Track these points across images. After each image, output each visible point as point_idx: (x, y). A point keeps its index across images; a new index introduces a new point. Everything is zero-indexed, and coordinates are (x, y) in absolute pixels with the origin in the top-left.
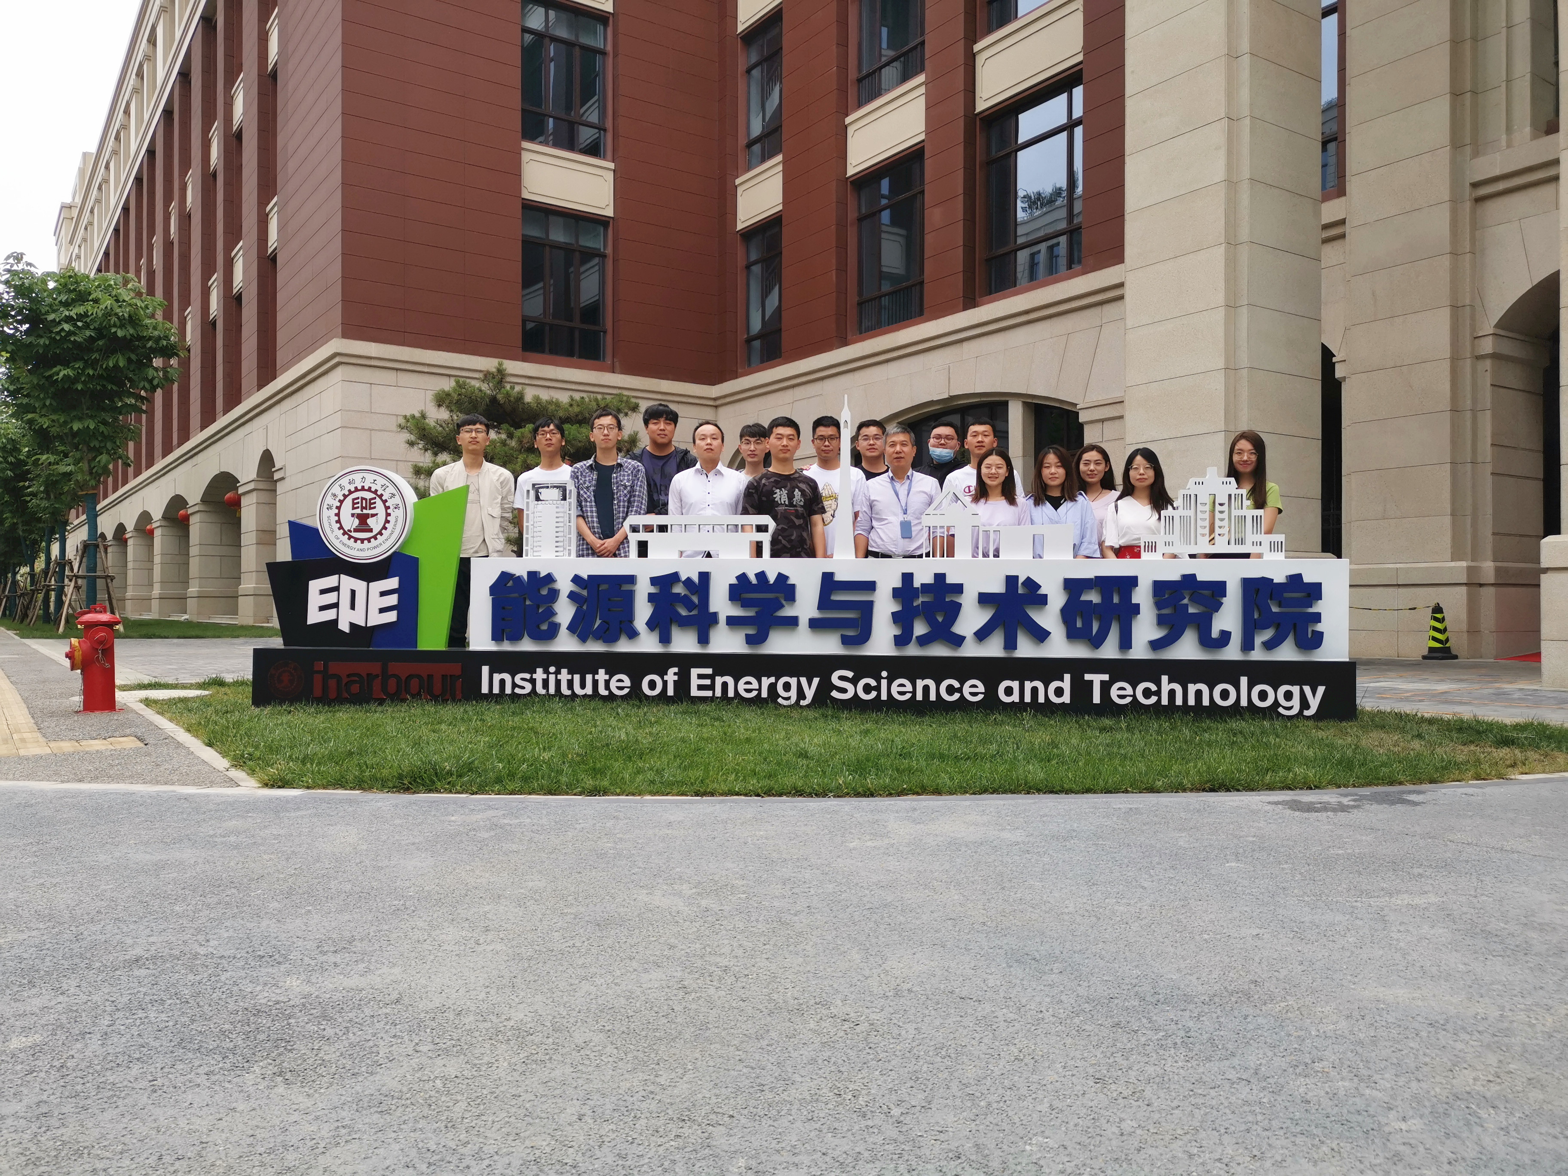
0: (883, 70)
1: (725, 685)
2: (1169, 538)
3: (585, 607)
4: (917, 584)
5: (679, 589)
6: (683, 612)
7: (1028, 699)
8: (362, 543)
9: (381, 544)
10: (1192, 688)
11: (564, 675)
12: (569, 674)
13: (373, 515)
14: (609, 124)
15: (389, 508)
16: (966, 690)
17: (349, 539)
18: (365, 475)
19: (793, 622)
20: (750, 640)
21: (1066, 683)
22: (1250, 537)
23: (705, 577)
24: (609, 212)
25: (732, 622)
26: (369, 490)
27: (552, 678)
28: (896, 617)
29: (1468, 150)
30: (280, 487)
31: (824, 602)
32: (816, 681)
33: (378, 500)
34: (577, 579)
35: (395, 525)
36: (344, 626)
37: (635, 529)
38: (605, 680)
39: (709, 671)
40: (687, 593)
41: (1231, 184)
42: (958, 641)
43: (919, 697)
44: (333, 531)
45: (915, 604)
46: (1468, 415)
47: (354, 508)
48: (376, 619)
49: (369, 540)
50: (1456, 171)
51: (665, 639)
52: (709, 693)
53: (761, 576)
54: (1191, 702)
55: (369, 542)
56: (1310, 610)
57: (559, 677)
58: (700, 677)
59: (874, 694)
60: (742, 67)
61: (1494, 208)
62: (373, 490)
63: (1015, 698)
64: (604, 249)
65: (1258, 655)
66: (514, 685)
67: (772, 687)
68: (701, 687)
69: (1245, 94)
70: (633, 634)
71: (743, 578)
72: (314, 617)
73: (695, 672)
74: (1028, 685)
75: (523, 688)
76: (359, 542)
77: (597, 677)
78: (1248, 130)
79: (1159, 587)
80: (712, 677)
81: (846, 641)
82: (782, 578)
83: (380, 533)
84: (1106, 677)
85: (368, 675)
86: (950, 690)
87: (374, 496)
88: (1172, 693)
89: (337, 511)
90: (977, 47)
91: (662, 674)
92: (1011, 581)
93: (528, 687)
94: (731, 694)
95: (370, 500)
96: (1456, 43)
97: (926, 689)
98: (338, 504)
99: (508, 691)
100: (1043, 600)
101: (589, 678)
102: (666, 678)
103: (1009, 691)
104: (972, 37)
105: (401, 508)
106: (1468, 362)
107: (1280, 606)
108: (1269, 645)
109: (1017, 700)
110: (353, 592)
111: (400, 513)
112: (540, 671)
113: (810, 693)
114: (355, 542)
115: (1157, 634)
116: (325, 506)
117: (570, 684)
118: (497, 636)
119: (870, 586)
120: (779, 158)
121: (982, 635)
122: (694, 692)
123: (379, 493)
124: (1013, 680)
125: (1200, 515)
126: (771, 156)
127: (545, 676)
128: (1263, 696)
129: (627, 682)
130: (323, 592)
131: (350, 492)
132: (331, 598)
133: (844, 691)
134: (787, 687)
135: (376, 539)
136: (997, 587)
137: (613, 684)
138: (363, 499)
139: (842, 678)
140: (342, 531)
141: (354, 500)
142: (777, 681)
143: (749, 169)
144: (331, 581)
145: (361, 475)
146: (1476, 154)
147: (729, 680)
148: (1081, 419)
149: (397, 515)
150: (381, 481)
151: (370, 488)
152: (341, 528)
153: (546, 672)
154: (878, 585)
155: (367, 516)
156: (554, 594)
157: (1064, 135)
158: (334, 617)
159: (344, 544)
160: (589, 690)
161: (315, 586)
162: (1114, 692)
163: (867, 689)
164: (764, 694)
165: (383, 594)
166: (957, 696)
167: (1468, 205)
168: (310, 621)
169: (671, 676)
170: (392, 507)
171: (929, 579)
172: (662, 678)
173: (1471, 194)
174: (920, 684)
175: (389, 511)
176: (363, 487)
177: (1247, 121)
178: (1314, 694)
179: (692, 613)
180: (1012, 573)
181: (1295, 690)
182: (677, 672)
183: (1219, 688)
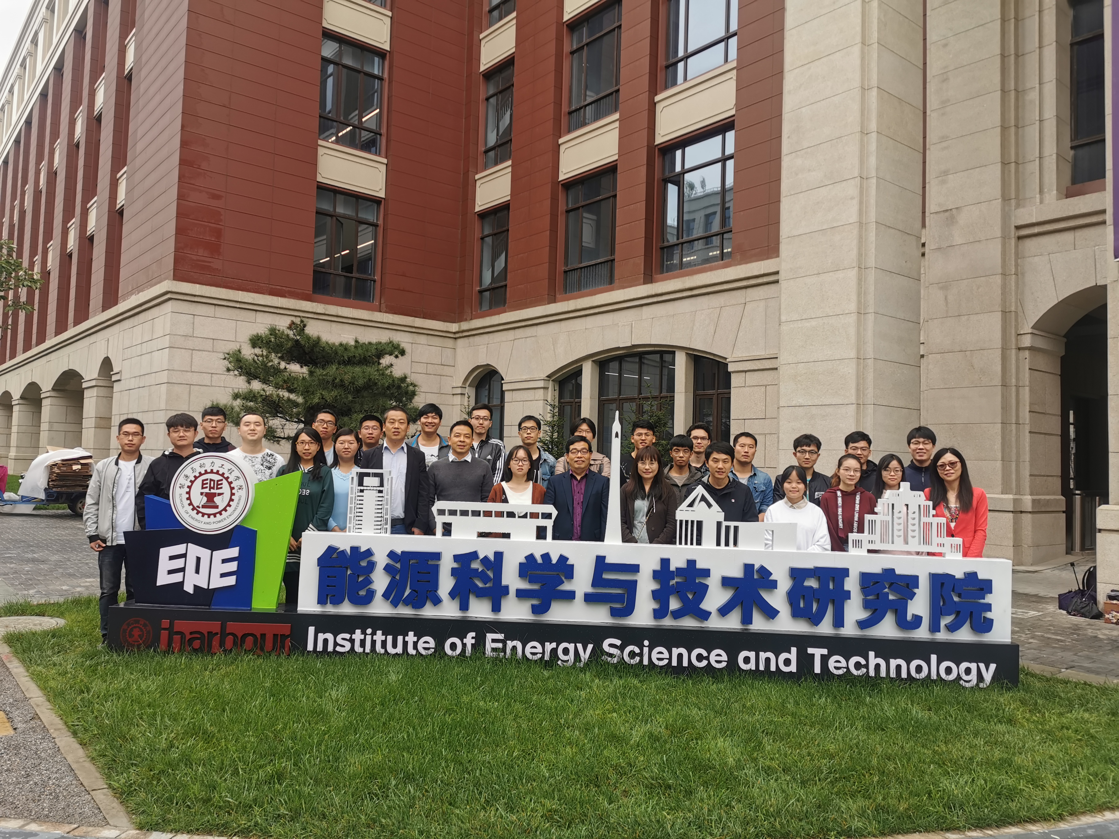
0: (587, 108)
1: (514, 649)
2: (871, 537)
3: (398, 577)
4: (672, 568)
5: (475, 565)
7: (762, 668)
8: (209, 517)
9: (225, 519)
10: (894, 663)
11: (379, 637)
12: (383, 635)
13: (220, 494)
14: (384, 131)
16: (713, 658)
17: (197, 513)
18: (215, 460)
19: (570, 596)
20: (536, 610)
21: (793, 654)
22: (936, 540)
23: (499, 556)
24: (382, 194)
25: (521, 594)
26: (217, 473)
27: (369, 638)
28: (655, 595)
29: (1013, 202)
30: (116, 387)
31: (597, 581)
32: (590, 647)
33: (224, 482)
34: (392, 555)
35: (238, 503)
36: (189, 588)
37: (441, 512)
38: (414, 642)
39: (500, 636)
40: (484, 568)
41: (862, 225)
42: (705, 615)
43: (674, 663)
44: (183, 507)
45: (671, 584)
46: (1014, 389)
47: (203, 488)
48: (217, 583)
49: (215, 515)
50: (1005, 217)
51: (464, 607)
52: (501, 655)
53: (546, 557)
54: (893, 674)
55: (215, 516)
56: (982, 601)
57: (375, 638)
58: (494, 641)
59: (637, 659)
60: (482, 96)
61: (1030, 244)
62: (220, 473)
63: (752, 666)
64: (377, 221)
65: (942, 636)
66: (336, 644)
67: (554, 651)
68: (494, 650)
69: (873, 161)
70: (437, 601)
71: (530, 558)
72: (163, 579)
73: (490, 636)
74: (763, 655)
75: (343, 646)
76: (206, 516)
77: (407, 639)
78: (874, 187)
79: (865, 578)
80: (504, 642)
81: (614, 613)
82: (563, 559)
83: (225, 509)
84: (825, 651)
86: (700, 658)
87: (221, 478)
88: (878, 666)
89: (188, 490)
90: (657, 98)
91: (462, 637)
92: (748, 568)
93: (348, 646)
94: (519, 656)
95: (218, 481)
96: (1004, 128)
97: (680, 656)
98: (190, 484)
99: (330, 648)
100: (773, 585)
101: (400, 639)
102: (465, 641)
103: (747, 660)
104: (654, 90)
105: (244, 490)
106: (1014, 352)
107: (959, 597)
108: (952, 628)
109: (753, 668)
110: (198, 559)
111: (243, 493)
112: (358, 632)
113: (585, 657)
114: (203, 516)
115: (863, 615)
116: (178, 485)
117: (384, 644)
118: (322, 601)
119: (635, 568)
120: (509, 163)
121: (724, 611)
122: (489, 654)
123: (226, 476)
124: (750, 651)
125: (896, 521)
126: (503, 161)
127: (362, 637)
128: (949, 671)
129: (432, 643)
130: (172, 558)
131: (201, 474)
132: (179, 563)
133: (613, 656)
134: (566, 651)
135: (221, 514)
136: (737, 572)
137: (421, 645)
138: (211, 480)
139: (611, 645)
140: (191, 507)
141: (203, 481)
142: (558, 646)
143: (485, 168)
144: (179, 549)
145: (211, 460)
146: (1018, 206)
147: (518, 644)
148: (730, 369)
150: (228, 466)
151: (218, 471)
153: (364, 633)
154: (641, 568)
155: (214, 495)
156: (372, 566)
157: (719, 165)
158: (181, 580)
159: (193, 518)
160: (399, 650)
161: (165, 553)
162: (831, 664)
163: (632, 655)
164: (547, 657)
165: (224, 561)
166: (704, 663)
167: (1013, 242)
168: (159, 583)
169: (470, 639)
170: (236, 488)
171: (683, 564)
172: (462, 641)
173: (1015, 234)
174: (675, 651)
175: (233, 491)
176: (212, 470)
177: (874, 181)
178: (987, 670)
179: (487, 585)
180: (749, 562)
181: (973, 666)
182: (474, 636)
183: (915, 663)
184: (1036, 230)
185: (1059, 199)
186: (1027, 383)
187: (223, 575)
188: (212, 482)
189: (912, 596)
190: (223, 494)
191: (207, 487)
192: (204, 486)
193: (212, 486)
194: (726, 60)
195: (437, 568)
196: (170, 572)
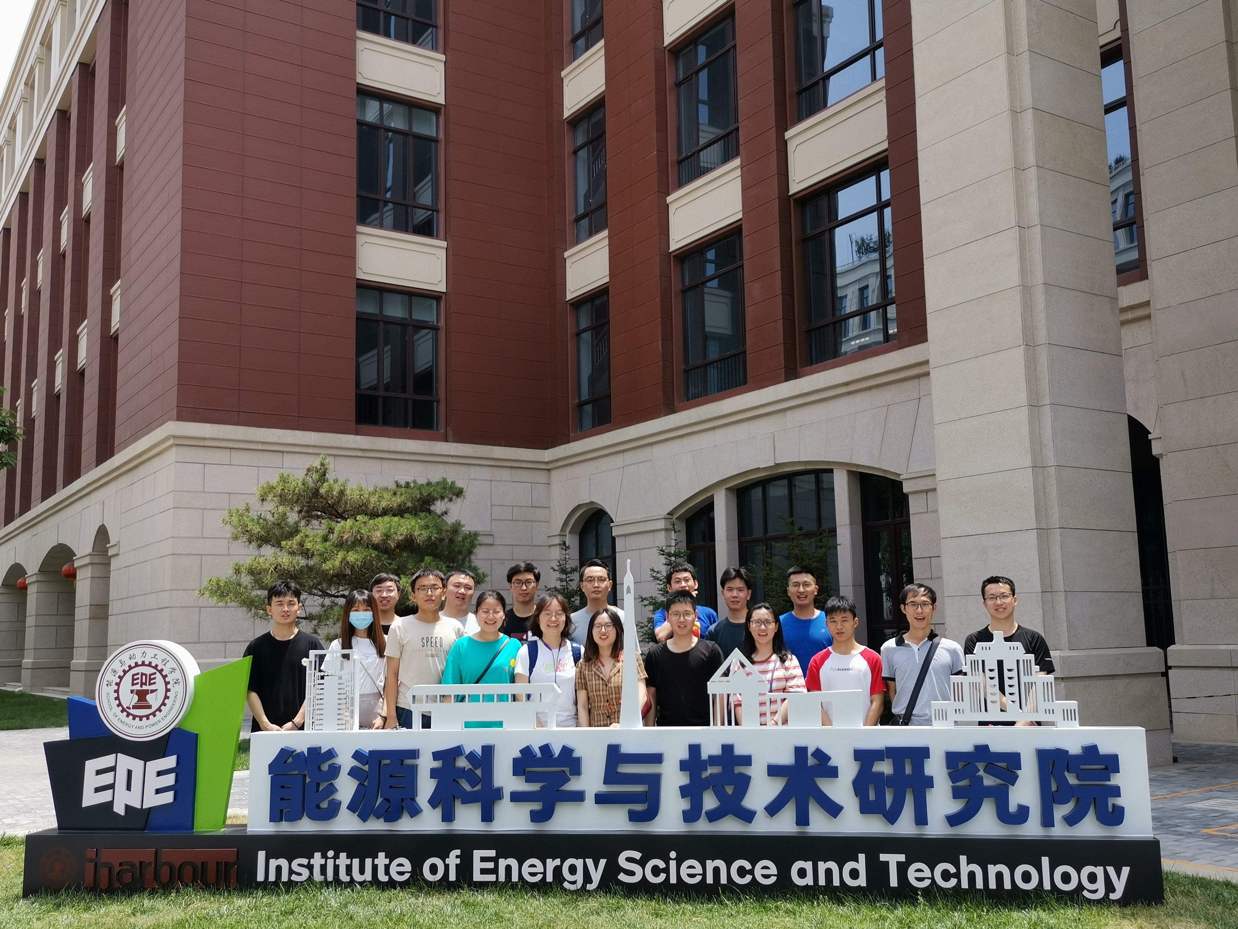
0: (701, 153)
1: (508, 868)
2: (959, 705)
3: (366, 784)
4: (704, 756)
5: (462, 763)
6: (467, 787)
7: (822, 882)
9: (159, 721)
10: (993, 870)
11: (343, 860)
12: (347, 858)
13: (153, 691)
14: (441, 205)
15: (169, 683)
16: (758, 872)
17: (128, 716)
18: (146, 650)
19: (579, 797)
20: (536, 817)
21: (861, 864)
22: (1042, 704)
23: (488, 750)
24: (442, 288)
25: (516, 797)
26: (150, 665)
27: (330, 863)
28: (684, 791)
30: (113, 562)
31: (611, 776)
32: (603, 862)
33: (158, 675)
34: (358, 755)
35: (174, 701)
36: (119, 809)
38: (385, 865)
39: (492, 853)
40: (470, 767)
41: (1026, 289)
42: (748, 816)
43: (710, 880)
45: (703, 776)
47: (133, 684)
48: (152, 801)
49: (147, 717)
51: (448, 817)
52: (492, 878)
53: (546, 749)
54: (993, 885)
55: (148, 719)
56: (1108, 783)
57: (338, 862)
58: (483, 859)
59: (663, 876)
60: (568, 149)
62: (153, 665)
63: (809, 880)
64: (437, 322)
65: (1058, 831)
66: (291, 872)
67: (558, 871)
68: (483, 871)
69: (1033, 204)
70: (415, 811)
71: (526, 751)
72: (89, 799)
73: (478, 854)
74: (822, 866)
75: (300, 874)
77: (376, 861)
79: (952, 758)
80: (495, 860)
81: (634, 817)
82: (567, 751)
83: (159, 710)
84: (902, 858)
85: (141, 863)
86: (742, 872)
87: (154, 671)
88: (971, 875)
89: (116, 687)
90: (788, 134)
91: (444, 856)
92: (800, 752)
94: (515, 878)
95: (150, 675)
97: (716, 870)
98: (118, 680)
99: (285, 878)
100: (833, 773)
101: (368, 862)
102: (448, 861)
103: (802, 873)
104: (783, 125)
105: (181, 683)
107: (1077, 778)
108: (1072, 820)
109: (811, 883)
110: (130, 772)
111: (179, 688)
112: (317, 855)
113: (596, 876)
115: (955, 807)
116: (105, 683)
117: (349, 868)
118: (274, 817)
119: (657, 758)
120: (605, 233)
121: (773, 809)
122: (477, 877)
123: (159, 668)
124: (806, 861)
125: (989, 681)
126: (597, 231)
127: (323, 861)
128: (1066, 878)
129: (408, 867)
130: (99, 772)
131: (130, 668)
132: (107, 779)
133: (631, 873)
134: (573, 870)
135: (154, 716)
136: (787, 758)
137: (393, 869)
138: (142, 674)
139: (629, 860)
141: (133, 675)
142: (562, 862)
143: (577, 243)
144: (107, 761)
145: (142, 650)
147: (513, 862)
148: (906, 489)
149: (176, 690)
150: (161, 655)
151: (150, 663)
152: (120, 705)
153: (324, 856)
154: (666, 757)
155: (146, 692)
156: (335, 771)
157: (875, 214)
158: (110, 799)
160: (368, 876)
162: (912, 875)
163: (656, 871)
164: (550, 878)
165: (159, 774)
166: (748, 878)
168: (85, 804)
169: (454, 859)
170: (172, 682)
171: (716, 751)
172: (444, 862)
174: (710, 865)
175: (169, 687)
176: (143, 662)
178: (1119, 876)
179: (475, 789)
180: (801, 743)
181: (1099, 871)
182: (459, 854)
183: (1020, 869)
187: (158, 791)
188: (144, 677)
189: (1013, 779)
190: (156, 690)
191: (138, 683)
192: (135, 682)
193: (144, 681)
194: (874, 78)
195: (414, 769)
196: (97, 790)
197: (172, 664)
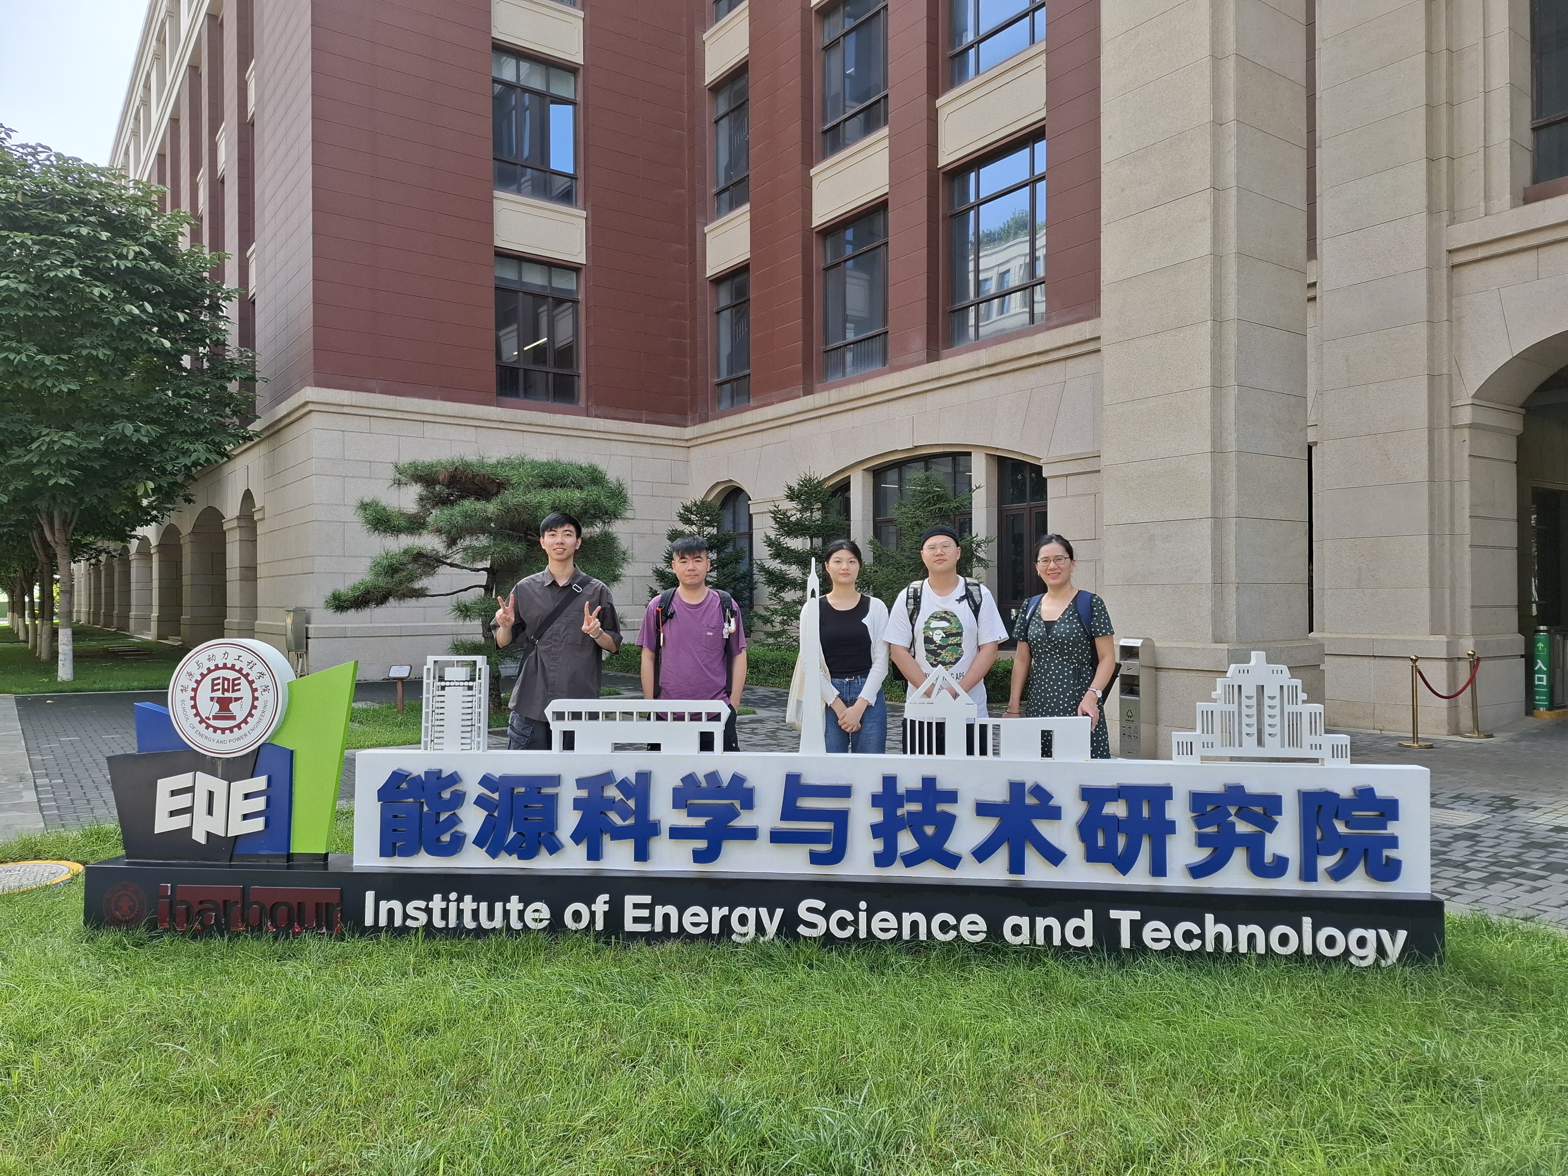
0: (848, 124)
1: (667, 918)
2: (1207, 738)
3: (496, 814)
4: (901, 789)
5: (612, 792)
6: (616, 819)
7: (1039, 941)
8: (223, 733)
10: (1244, 931)
11: (468, 904)
12: (474, 901)
13: (237, 699)
14: (581, 173)
15: (256, 690)
16: (965, 927)
17: (207, 728)
18: (229, 650)
19: (750, 834)
20: (699, 857)
21: (1087, 921)
22: (1307, 739)
23: (644, 777)
24: (582, 259)
25: (677, 833)
26: (233, 668)
27: (453, 907)
28: (877, 830)
29: (1445, 216)
30: (260, 527)
31: (789, 811)
34: (486, 781)
35: (263, 712)
36: (199, 836)
37: (560, 716)
38: (519, 911)
39: (647, 899)
40: (621, 796)
41: (1217, 259)
42: (952, 861)
43: (906, 934)
44: (187, 719)
45: (899, 814)
46: (1447, 486)
47: (213, 691)
48: (239, 828)
49: (231, 730)
50: (1433, 238)
51: (594, 854)
52: (645, 928)
53: (713, 777)
54: (1243, 948)
55: (232, 732)
56: (1384, 832)
57: (462, 906)
58: (636, 906)
59: (850, 930)
60: (709, 118)
61: (1471, 276)
62: (237, 668)
63: (1024, 938)
65: (1321, 887)
66: (406, 916)
67: (725, 921)
68: (636, 920)
69: (1231, 164)
70: (554, 847)
71: (689, 779)
72: (163, 824)
73: (630, 900)
74: (1041, 923)
75: (416, 919)
76: (219, 732)
77: (508, 906)
78: (1234, 201)
79: (1198, 800)
80: (651, 907)
81: (816, 858)
82: (737, 780)
83: (245, 721)
84: (1136, 915)
85: (225, 902)
86: (944, 927)
87: (238, 675)
88: (1219, 937)
89: (193, 694)
90: (939, 102)
91: (590, 901)
92: (1017, 788)
93: (423, 918)
94: (674, 929)
95: (234, 680)
96: (1431, 108)
97: (914, 925)
98: (195, 686)
99: (398, 922)
100: (1055, 814)
101: (499, 906)
102: (594, 907)
103: (1016, 930)
104: (934, 92)
105: (271, 691)
106: (1446, 432)
107: (1347, 826)
108: (1337, 874)
109: (1027, 942)
110: (211, 794)
111: (269, 697)
112: (437, 897)
113: (772, 928)
114: (215, 731)
115: (1198, 856)
117: (475, 914)
118: (386, 850)
119: (844, 791)
120: (747, 207)
121: (982, 853)
122: (629, 926)
123: (244, 672)
124: (1021, 916)
125: (1245, 711)
126: (739, 204)
127: (444, 905)
128: (1331, 942)
129: (546, 912)
130: (174, 793)
131: (210, 671)
132: (184, 801)
133: (813, 926)
134: (743, 920)
135: (240, 728)
136: (999, 795)
137: (529, 915)
138: (224, 679)
139: (810, 910)
140: (198, 719)
141: (213, 680)
142: (731, 912)
143: (718, 217)
144: (183, 780)
145: (223, 650)
146: (1452, 221)
147: (672, 910)
148: (1045, 474)
149: (266, 699)
150: (247, 657)
151: (233, 666)
152: (197, 714)
153: (446, 899)
154: (854, 790)
155: (230, 700)
156: (459, 799)
157: (1027, 190)
159: (201, 735)
160: (498, 922)
161: (165, 785)
162: (1147, 934)
163: (842, 924)
164: (715, 930)
165: (247, 796)
166: (952, 934)
167: (1444, 272)
169: (601, 905)
171: (917, 785)
172: (590, 908)
173: (1447, 262)
174: (908, 918)
175: (256, 694)
176: (225, 664)
177: (1234, 192)
178: (1393, 942)
179: (628, 822)
180: (1017, 778)
181: (1370, 935)
182: (608, 899)
183: (1277, 931)
184: (1480, 253)
185: (1513, 206)
186: (1467, 476)
187: (245, 817)
188: (226, 682)
189: (1271, 826)
190: (241, 698)
191: (219, 690)
192: (215, 688)
193: (226, 687)
194: (1033, 41)
195: (553, 799)
196: (172, 814)
197: (259, 667)
